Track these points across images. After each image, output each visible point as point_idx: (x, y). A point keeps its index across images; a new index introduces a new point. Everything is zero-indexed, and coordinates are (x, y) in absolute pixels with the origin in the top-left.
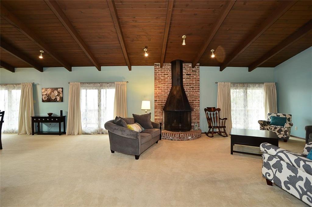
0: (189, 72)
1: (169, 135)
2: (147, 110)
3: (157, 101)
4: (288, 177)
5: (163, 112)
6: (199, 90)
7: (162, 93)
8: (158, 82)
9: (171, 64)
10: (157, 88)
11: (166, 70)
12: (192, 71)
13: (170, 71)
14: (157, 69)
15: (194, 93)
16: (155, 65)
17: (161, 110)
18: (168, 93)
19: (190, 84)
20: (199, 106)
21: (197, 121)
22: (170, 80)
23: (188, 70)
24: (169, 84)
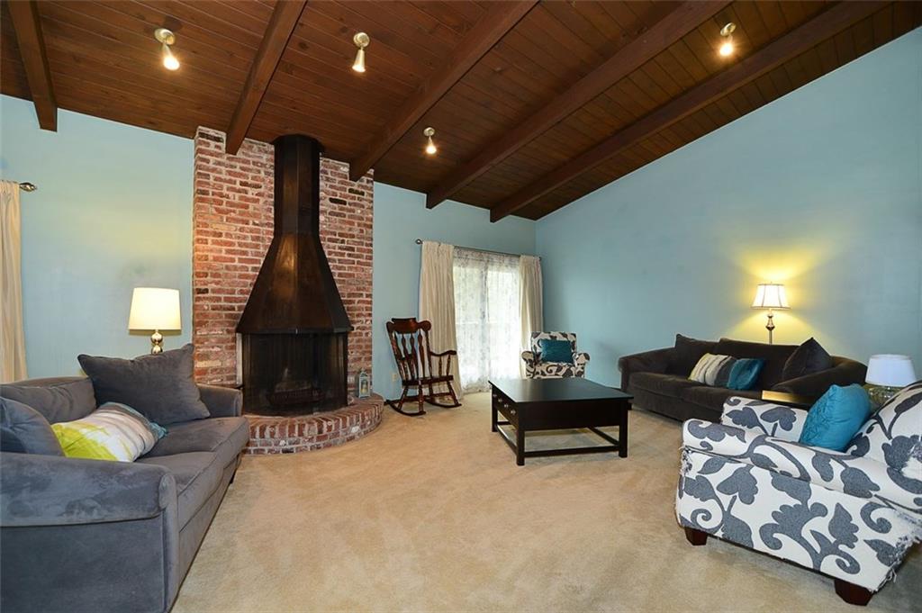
0: (338, 192)
1: (276, 436)
2: (160, 331)
3: (210, 294)
4: (775, 514)
5: (234, 340)
6: (371, 258)
7: (233, 260)
8: (215, 212)
9: (273, 149)
10: (210, 239)
11: (251, 166)
12: (351, 191)
13: (267, 173)
14: (212, 155)
15: (356, 268)
16: (202, 135)
17: (228, 332)
18: (257, 261)
19: (341, 235)
20: (370, 315)
21: (363, 365)
22: (269, 210)
23: (336, 184)
24: (262, 225)
